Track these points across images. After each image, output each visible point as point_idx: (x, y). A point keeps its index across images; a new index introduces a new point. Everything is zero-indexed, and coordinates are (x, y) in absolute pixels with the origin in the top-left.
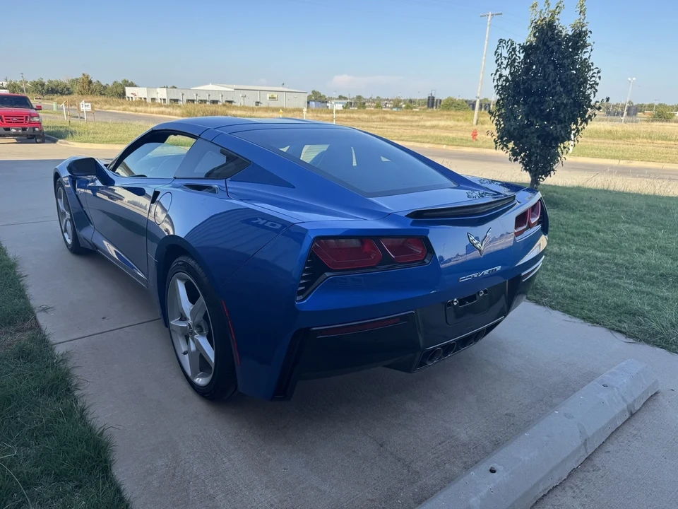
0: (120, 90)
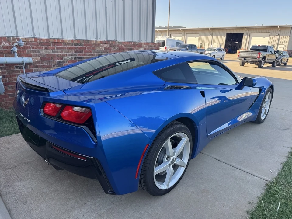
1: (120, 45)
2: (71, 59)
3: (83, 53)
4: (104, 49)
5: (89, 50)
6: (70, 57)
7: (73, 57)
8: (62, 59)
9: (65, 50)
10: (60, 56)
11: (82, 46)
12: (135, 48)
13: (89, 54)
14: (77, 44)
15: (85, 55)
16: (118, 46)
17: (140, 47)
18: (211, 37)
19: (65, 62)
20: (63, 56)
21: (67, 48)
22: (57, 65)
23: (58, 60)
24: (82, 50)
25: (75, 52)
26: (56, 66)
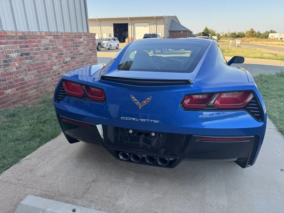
0: (267, 35)
1: (63, 37)
2: (18, 56)
3: (30, 48)
4: (50, 42)
5: (35, 44)
6: (16, 54)
7: (19, 54)
8: (8, 57)
9: (10, 45)
10: (5, 53)
11: (27, 39)
12: (76, 39)
13: (35, 49)
14: (21, 38)
15: (32, 50)
16: (62, 38)
17: (80, 38)
18: (100, 27)
19: (12, 60)
20: (8, 53)
21: (12, 43)
22: (4, 65)
23: (4, 58)
24: (27, 44)
25: (21, 47)
26: (2, 66)
